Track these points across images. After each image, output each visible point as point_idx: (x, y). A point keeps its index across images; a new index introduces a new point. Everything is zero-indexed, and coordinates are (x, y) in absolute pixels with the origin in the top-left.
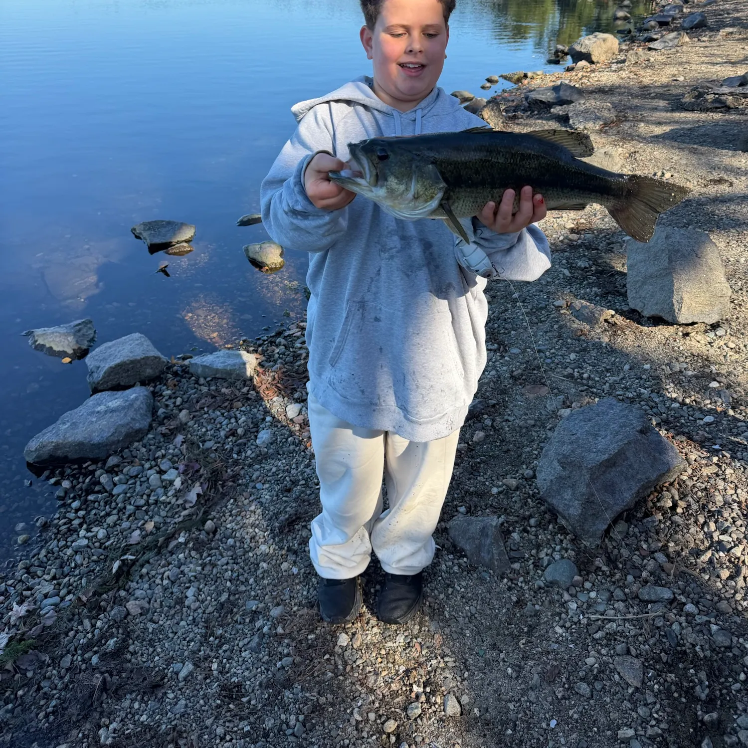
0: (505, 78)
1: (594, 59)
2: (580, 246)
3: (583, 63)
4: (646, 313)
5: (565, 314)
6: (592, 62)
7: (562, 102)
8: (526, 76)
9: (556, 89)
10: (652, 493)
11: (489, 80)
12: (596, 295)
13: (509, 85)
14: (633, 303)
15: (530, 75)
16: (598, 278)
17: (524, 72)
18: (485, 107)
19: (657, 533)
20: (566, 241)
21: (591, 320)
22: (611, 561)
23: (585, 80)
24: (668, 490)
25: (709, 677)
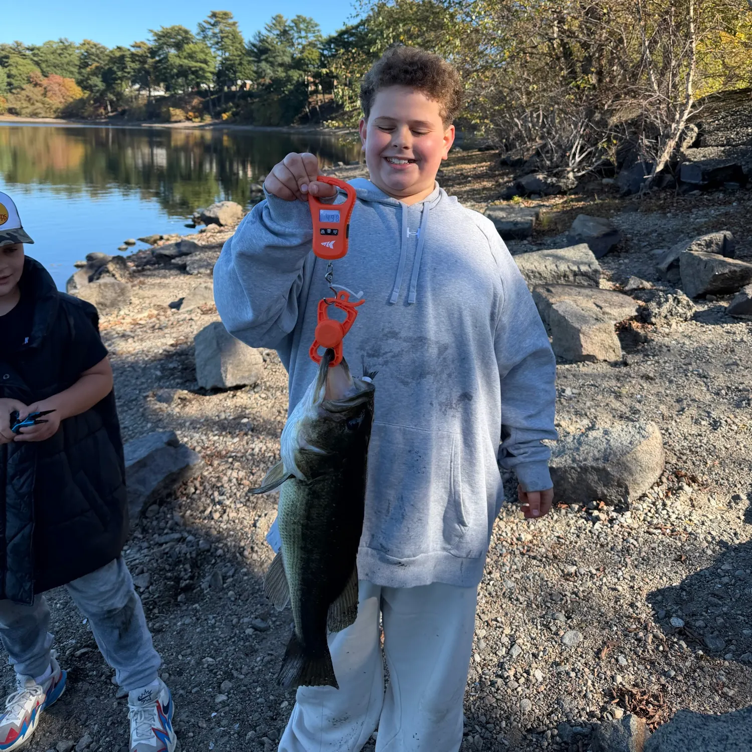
0: (142, 240)
1: (222, 222)
2: (174, 355)
3: (212, 226)
4: (208, 387)
5: (150, 401)
6: (221, 225)
7: (182, 254)
8: (161, 238)
9: (178, 245)
10: (181, 486)
11: (127, 243)
12: (178, 384)
13: (146, 247)
14: (201, 383)
15: (165, 237)
16: (182, 373)
17: (161, 235)
18: (110, 261)
19: (180, 508)
20: (165, 353)
21: (168, 400)
22: (144, 530)
23: (211, 239)
24: (192, 482)
25: (191, 567)
